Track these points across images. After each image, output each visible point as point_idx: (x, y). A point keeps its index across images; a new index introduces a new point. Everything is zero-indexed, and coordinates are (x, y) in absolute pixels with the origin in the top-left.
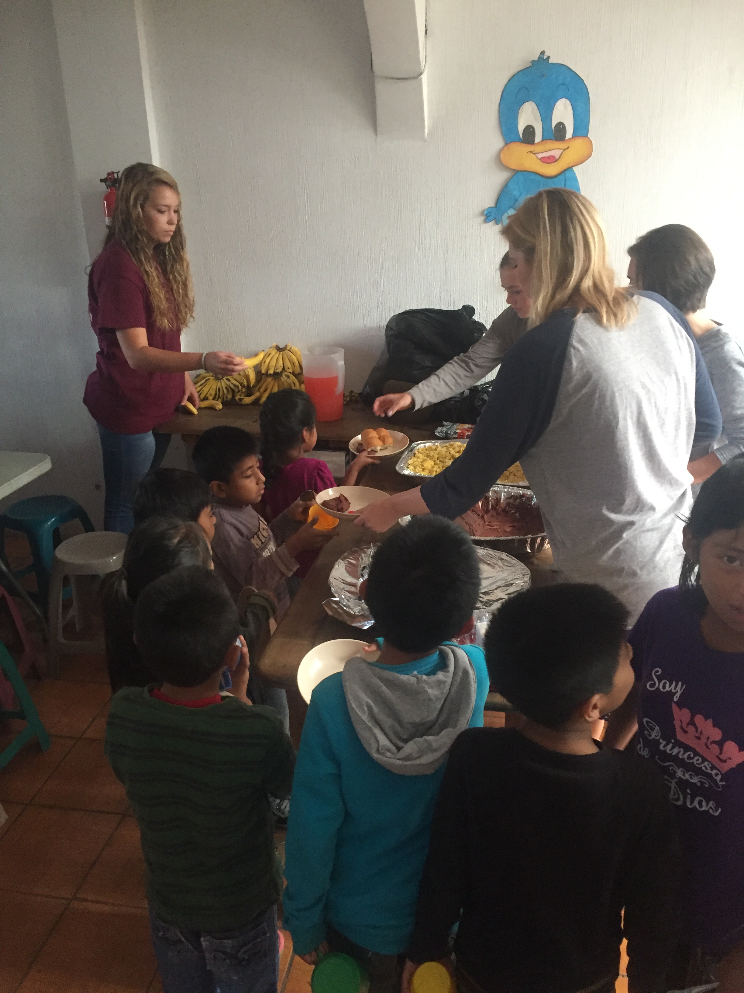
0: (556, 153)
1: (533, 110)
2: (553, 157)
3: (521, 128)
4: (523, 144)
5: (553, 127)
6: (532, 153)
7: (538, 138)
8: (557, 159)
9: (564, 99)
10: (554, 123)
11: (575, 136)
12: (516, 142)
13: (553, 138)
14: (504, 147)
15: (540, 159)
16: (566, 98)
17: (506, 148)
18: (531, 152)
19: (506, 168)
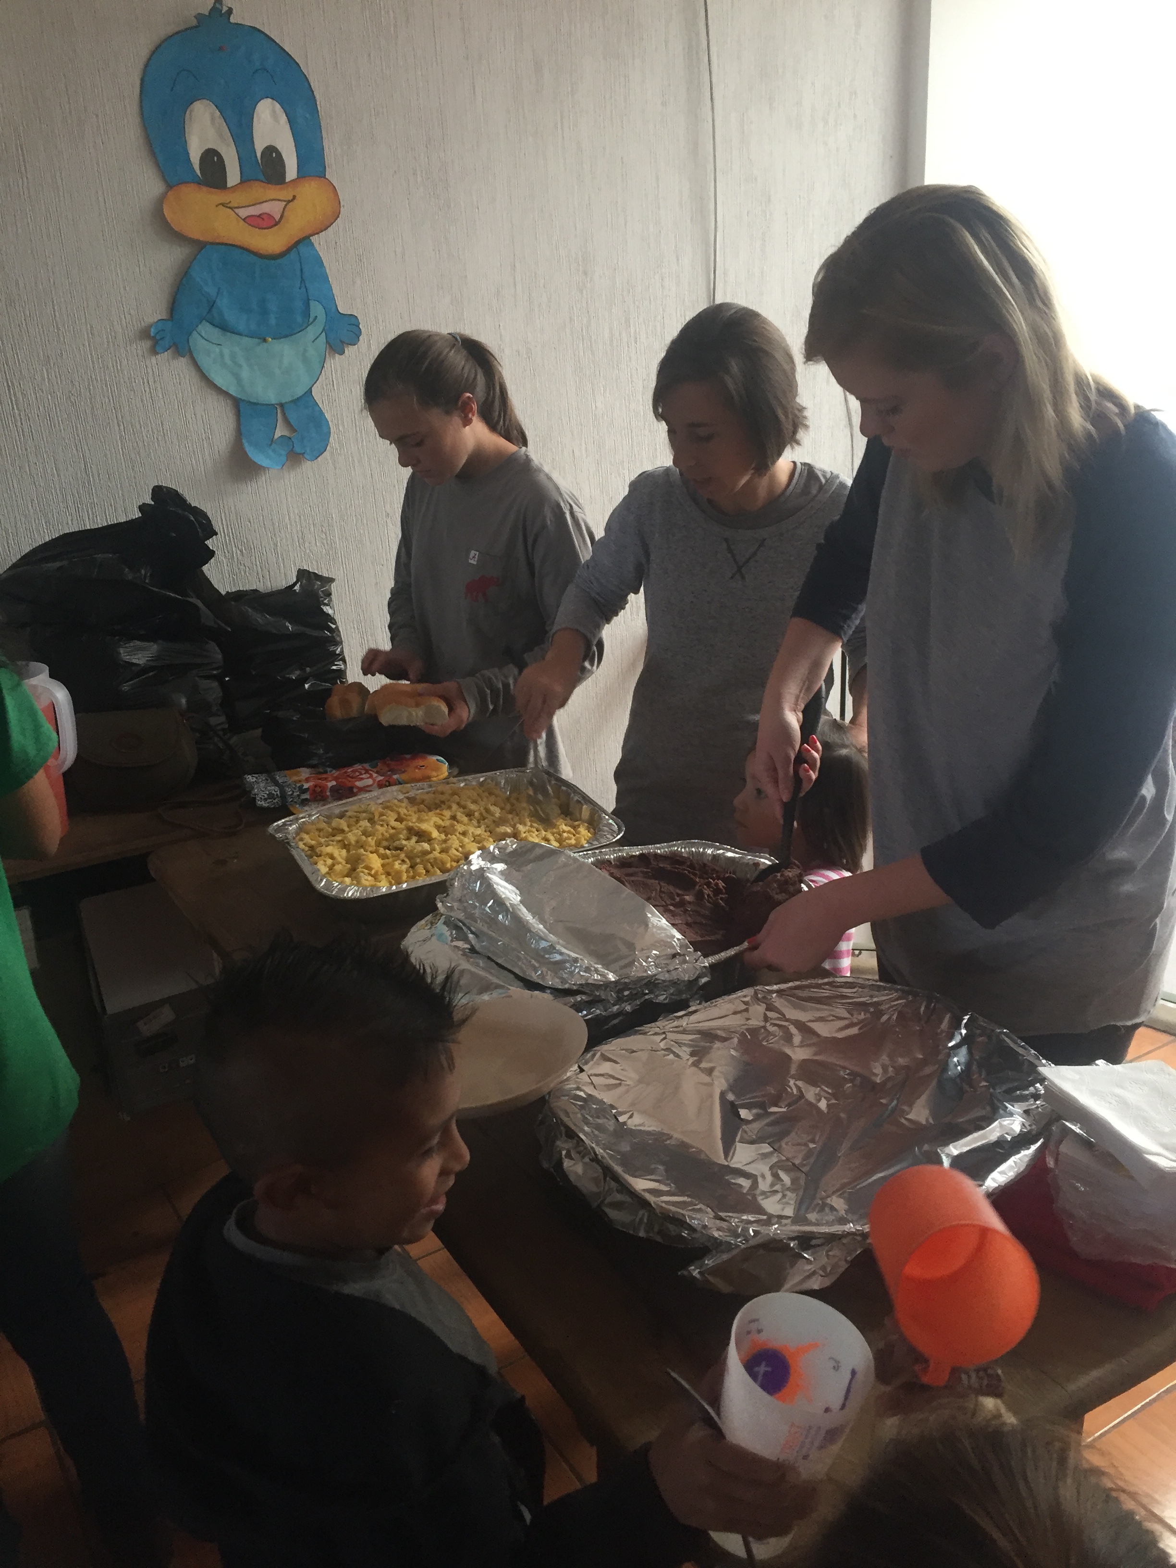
0: (274, 209)
1: (213, 119)
2: (270, 216)
3: (195, 157)
4: (205, 189)
5: (259, 155)
6: (227, 207)
7: (233, 176)
8: (277, 220)
9: (269, 100)
10: (259, 148)
11: (302, 174)
12: (188, 182)
13: (261, 177)
14: (166, 193)
15: (244, 220)
16: (272, 99)
17: (170, 193)
18: (223, 205)
19: (178, 237)
